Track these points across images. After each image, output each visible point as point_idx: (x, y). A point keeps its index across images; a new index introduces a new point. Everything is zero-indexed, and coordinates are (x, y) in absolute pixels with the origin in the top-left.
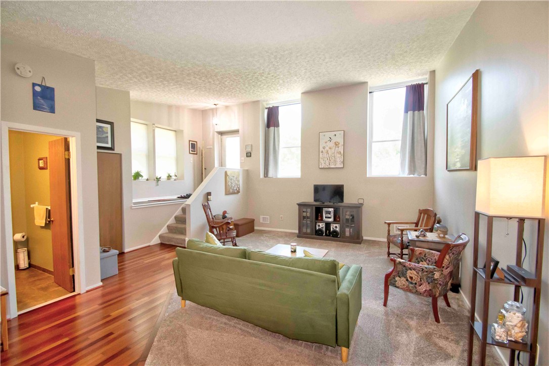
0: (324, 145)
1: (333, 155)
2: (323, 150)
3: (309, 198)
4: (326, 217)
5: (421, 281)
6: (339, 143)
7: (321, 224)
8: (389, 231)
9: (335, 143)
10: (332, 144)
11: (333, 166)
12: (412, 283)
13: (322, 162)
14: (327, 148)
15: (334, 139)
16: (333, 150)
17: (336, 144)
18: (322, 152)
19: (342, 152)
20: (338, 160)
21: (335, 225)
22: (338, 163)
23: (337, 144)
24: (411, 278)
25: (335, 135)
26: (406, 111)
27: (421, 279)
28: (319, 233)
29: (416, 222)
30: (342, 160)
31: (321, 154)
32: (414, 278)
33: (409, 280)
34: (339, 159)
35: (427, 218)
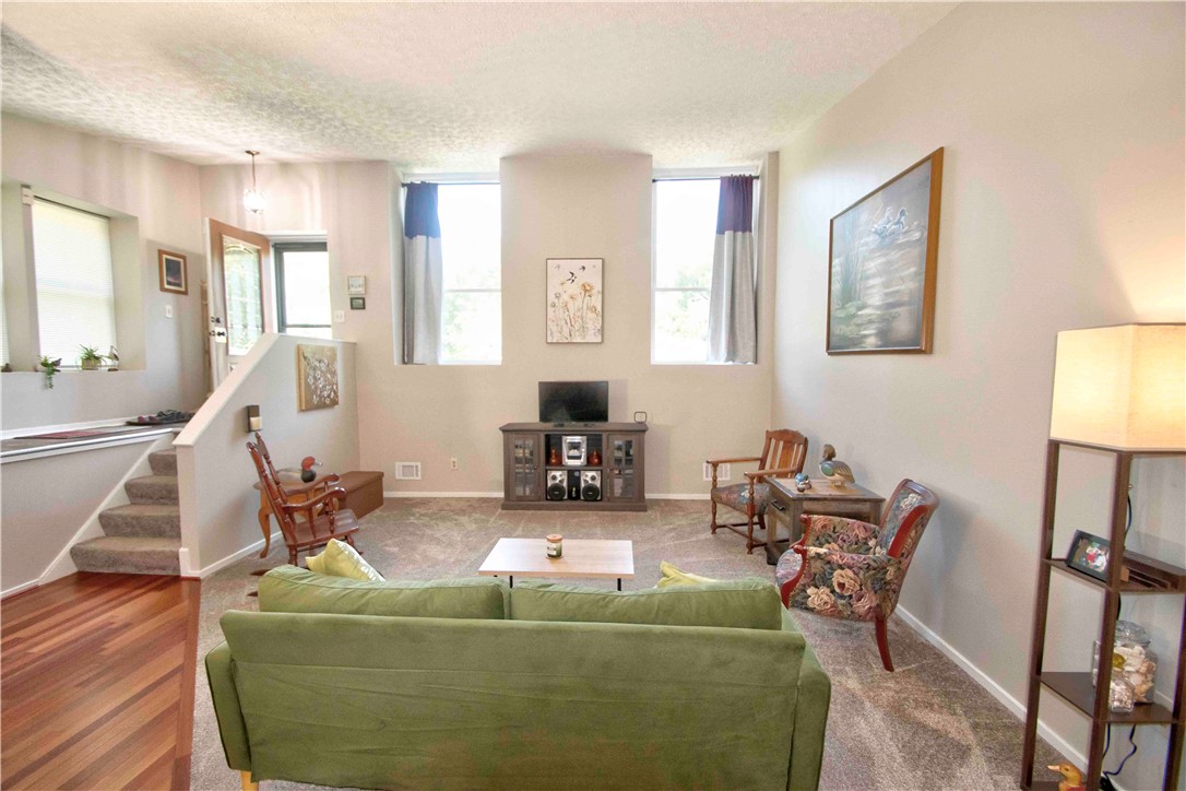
0: (559, 289)
1: (579, 314)
2: (556, 300)
3: (529, 414)
4: (570, 458)
5: (861, 589)
6: (592, 288)
7: (558, 474)
8: (715, 480)
9: (584, 286)
10: (574, 289)
11: (579, 340)
12: (842, 597)
13: (554, 329)
14: (565, 297)
15: (582, 278)
16: (578, 303)
17: (586, 289)
18: (554, 305)
19: (599, 308)
20: (590, 325)
21: (590, 474)
22: (591, 332)
23: (588, 288)
24: (842, 586)
25: (584, 268)
26: (721, 231)
27: (861, 586)
28: (554, 494)
29: (760, 456)
30: (599, 327)
31: (550, 309)
32: (847, 586)
33: (837, 590)
34: (593, 323)
35: (784, 448)
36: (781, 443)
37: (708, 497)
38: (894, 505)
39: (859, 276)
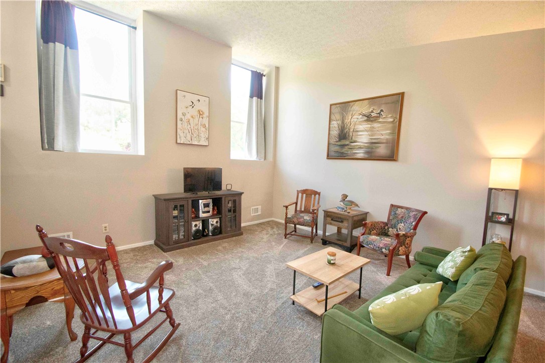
0: (185, 111)
1: (197, 127)
2: (183, 117)
4: (204, 212)
6: (203, 113)
7: (197, 223)
8: (286, 214)
9: (199, 111)
10: (194, 112)
11: (196, 143)
13: (182, 135)
14: (188, 116)
15: (198, 106)
16: (196, 121)
17: (200, 113)
18: (181, 120)
19: (207, 126)
20: (202, 135)
21: (215, 220)
22: (203, 139)
23: (201, 113)
25: (199, 100)
26: (251, 97)
29: (295, 201)
30: (207, 137)
31: (179, 122)
34: (204, 135)
35: (306, 197)
36: (304, 195)
37: (283, 222)
38: (393, 213)
39: (352, 130)
